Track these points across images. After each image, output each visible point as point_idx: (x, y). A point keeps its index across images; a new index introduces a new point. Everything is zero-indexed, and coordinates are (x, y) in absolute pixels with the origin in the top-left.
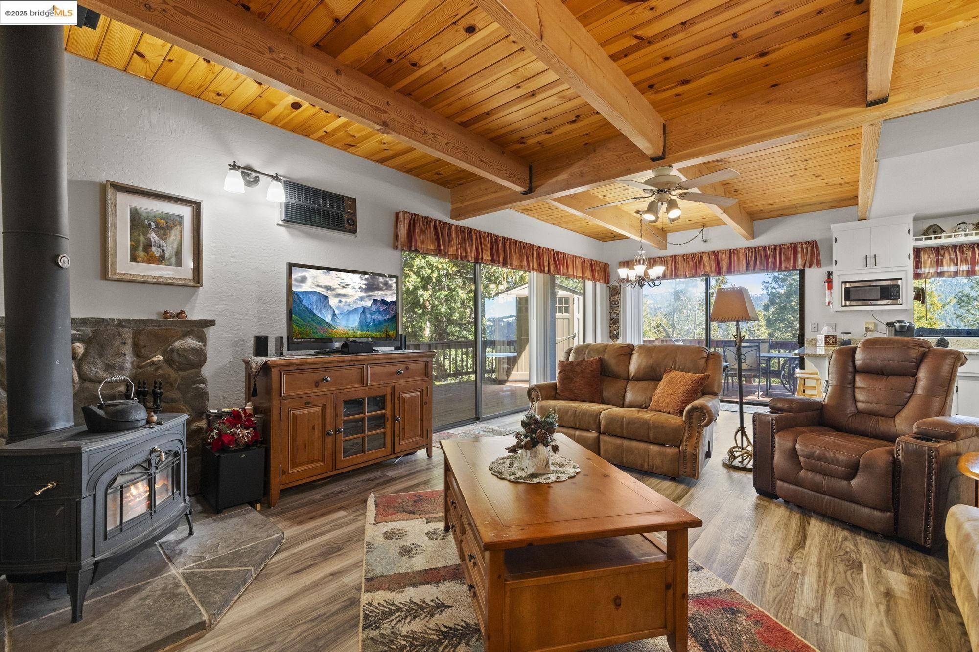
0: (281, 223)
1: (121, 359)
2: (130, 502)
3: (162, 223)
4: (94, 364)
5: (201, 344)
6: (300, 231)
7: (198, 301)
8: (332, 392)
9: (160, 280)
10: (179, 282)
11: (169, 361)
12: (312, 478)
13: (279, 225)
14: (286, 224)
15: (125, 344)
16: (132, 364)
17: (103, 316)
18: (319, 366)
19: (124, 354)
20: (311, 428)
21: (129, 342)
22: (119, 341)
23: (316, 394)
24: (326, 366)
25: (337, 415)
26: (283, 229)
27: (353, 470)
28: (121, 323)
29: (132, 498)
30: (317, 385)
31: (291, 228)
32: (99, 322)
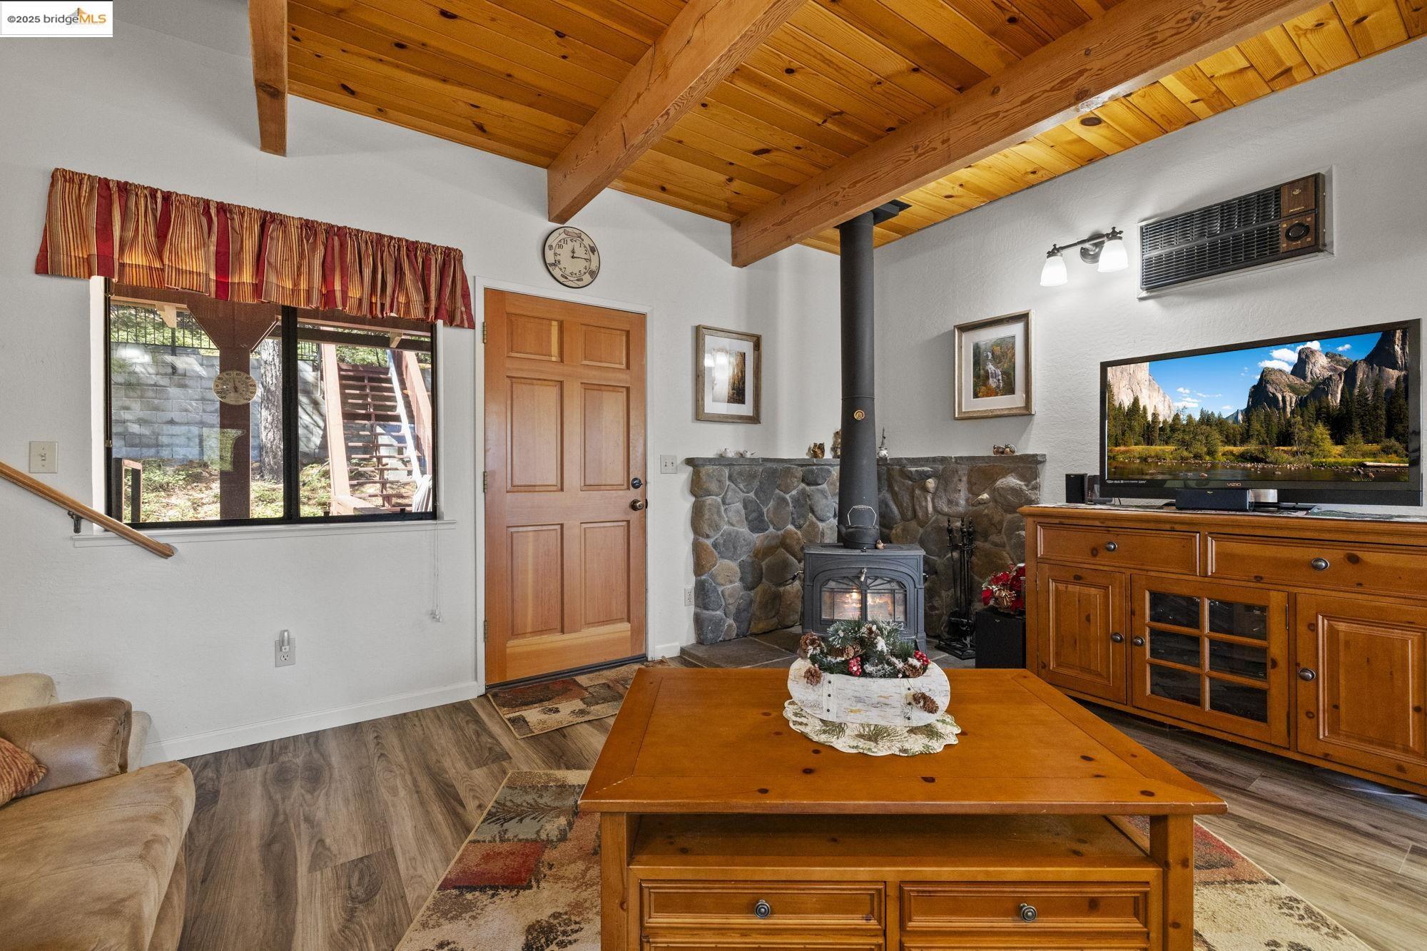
0: (1144, 294)
1: (956, 496)
2: (846, 603)
3: (998, 350)
4: (941, 497)
5: (1022, 483)
6: (1181, 294)
7: (1033, 432)
8: (1123, 570)
9: (995, 413)
10: (1012, 412)
11: (993, 499)
12: (1086, 696)
13: (1142, 299)
14: (1153, 294)
15: (960, 480)
16: (967, 500)
17: (945, 455)
18: (1097, 523)
19: (960, 491)
20: (1084, 618)
21: (965, 479)
22: (956, 479)
23: (1093, 567)
24: (1110, 524)
25: (1133, 613)
26: (1151, 303)
27: (1171, 727)
28: (959, 460)
29: (850, 601)
30: (1094, 552)
31: (1165, 295)
32: (943, 460)
